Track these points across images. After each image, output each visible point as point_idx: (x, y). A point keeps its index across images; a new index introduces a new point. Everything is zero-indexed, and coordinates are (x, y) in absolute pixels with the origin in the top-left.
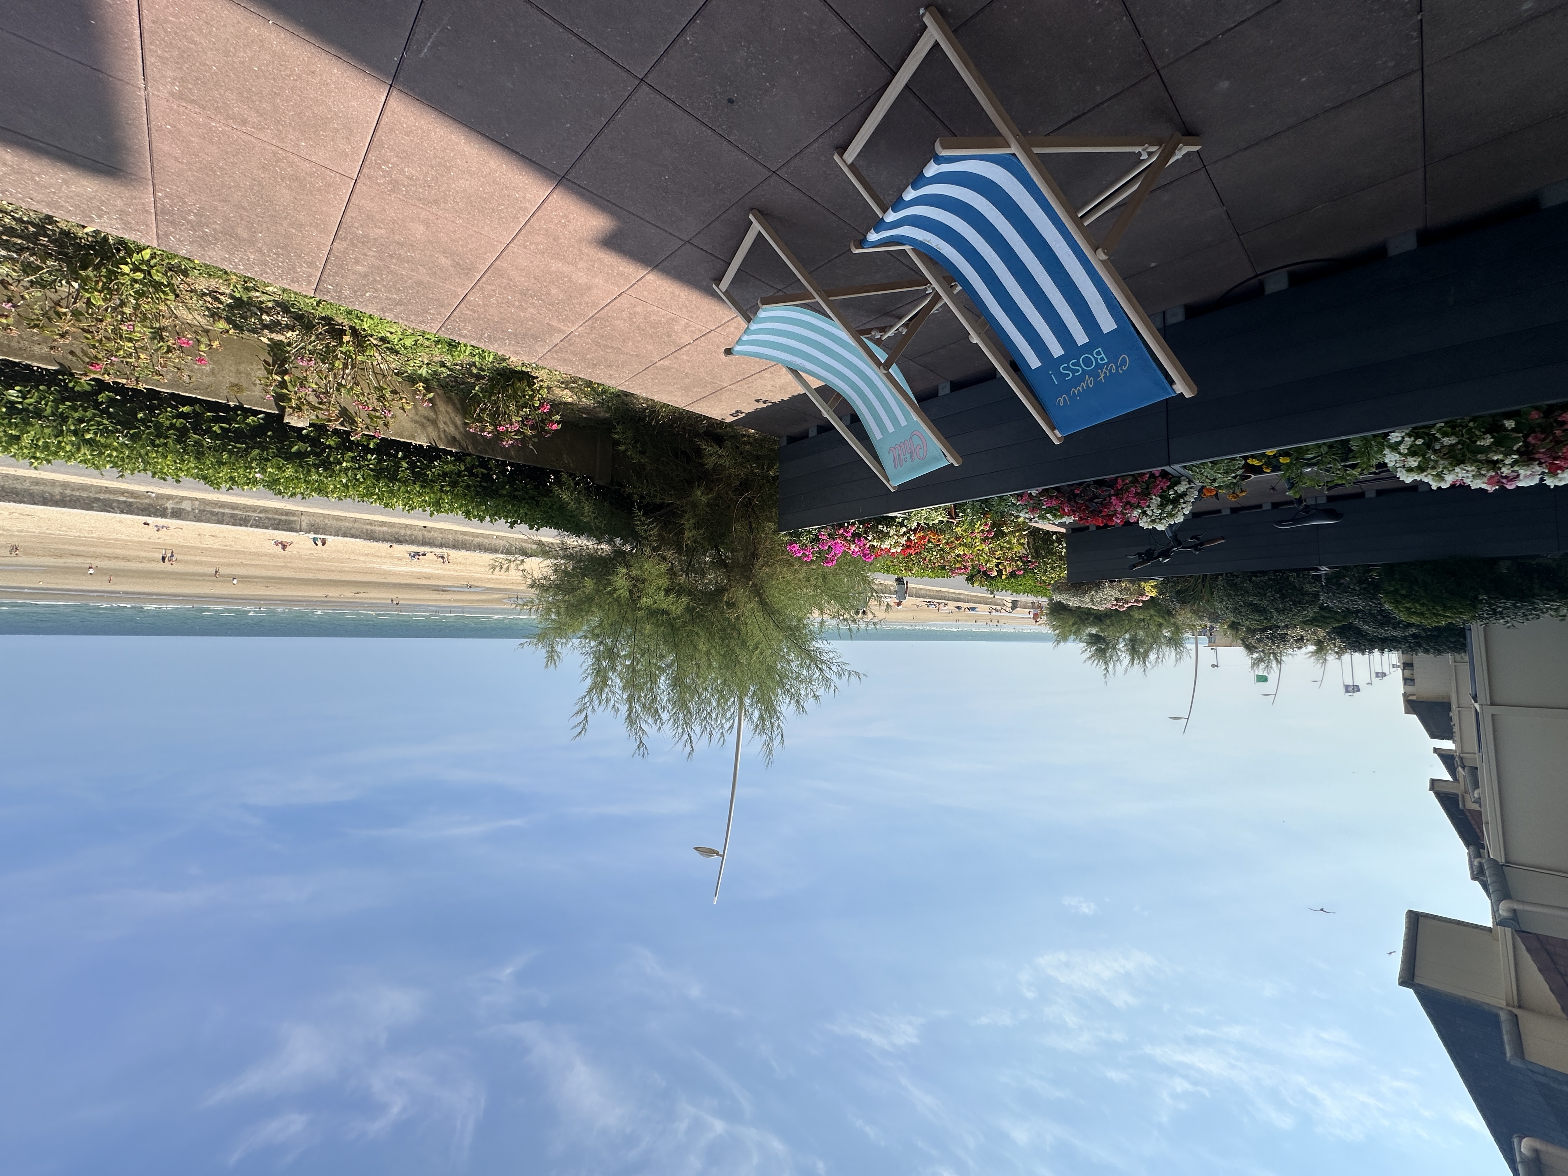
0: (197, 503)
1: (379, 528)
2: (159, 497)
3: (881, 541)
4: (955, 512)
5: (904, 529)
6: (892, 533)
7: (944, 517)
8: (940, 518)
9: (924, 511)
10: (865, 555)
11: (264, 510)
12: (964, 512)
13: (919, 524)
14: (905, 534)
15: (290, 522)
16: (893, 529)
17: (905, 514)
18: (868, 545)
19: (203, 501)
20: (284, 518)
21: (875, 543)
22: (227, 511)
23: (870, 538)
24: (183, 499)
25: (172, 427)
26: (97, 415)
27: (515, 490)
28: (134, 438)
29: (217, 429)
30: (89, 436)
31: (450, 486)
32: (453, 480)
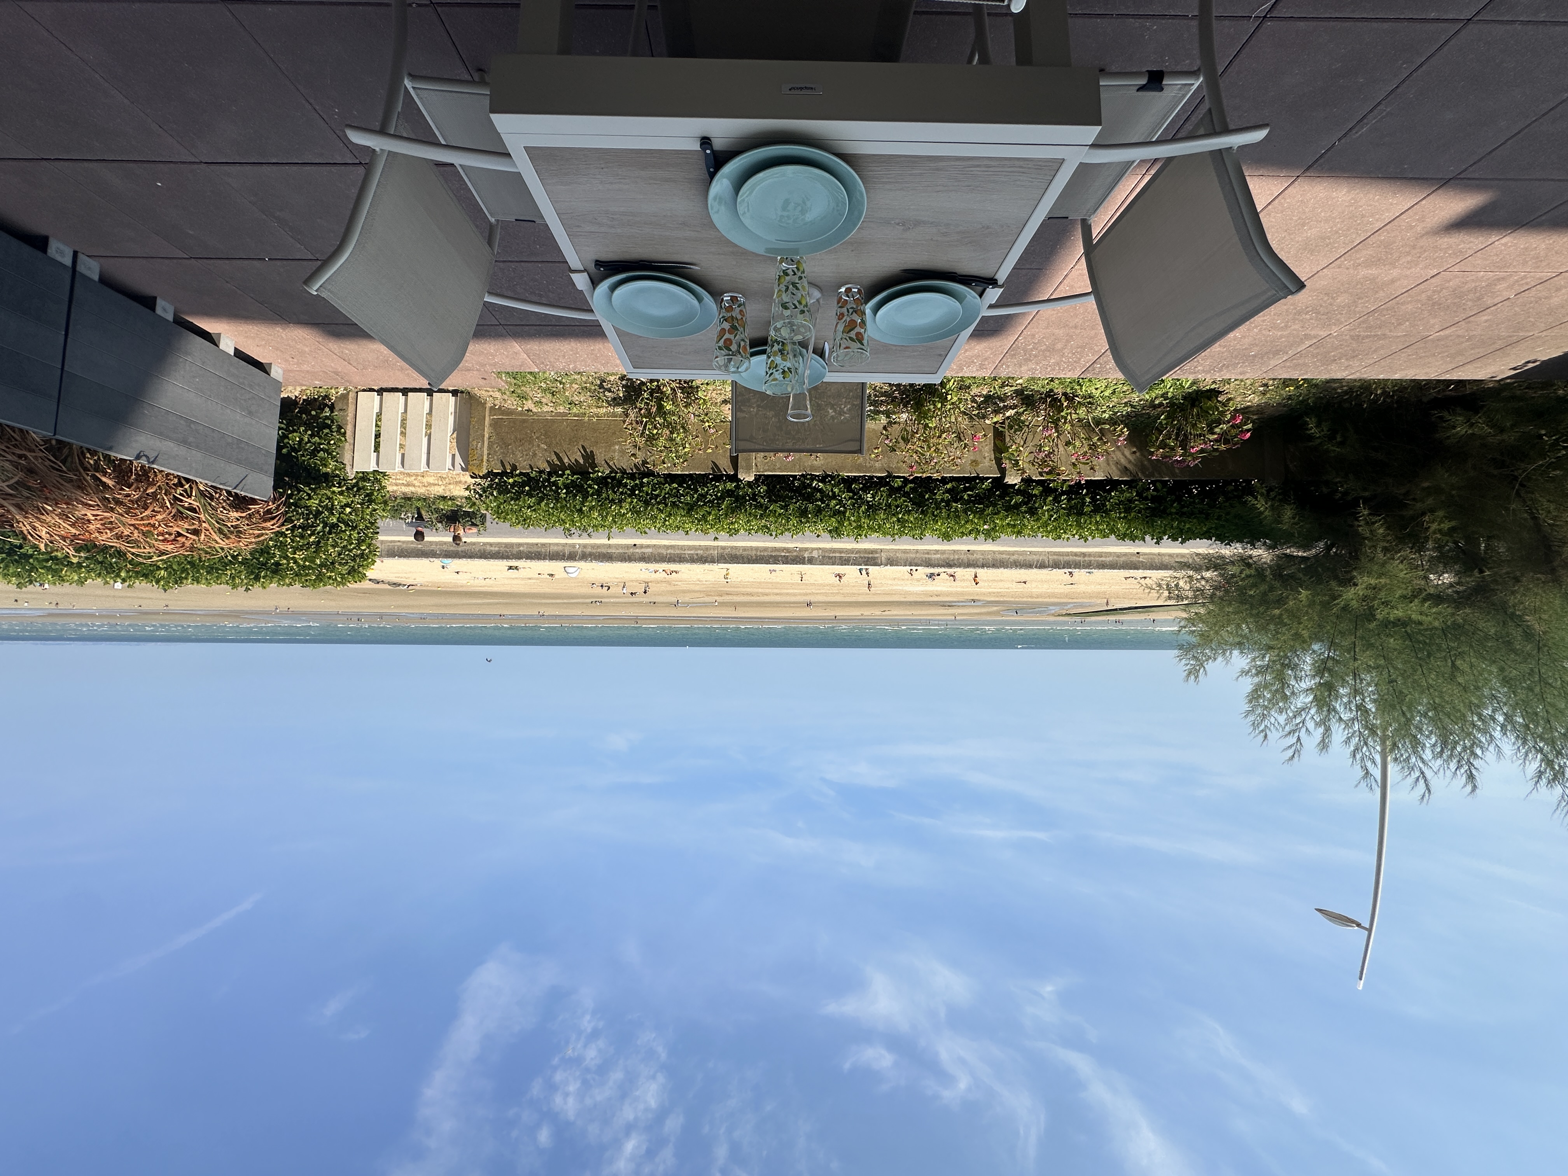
0: (820, 551)
2: (801, 550)
15: (874, 559)
19: (824, 550)
20: (870, 555)
22: (837, 555)
24: (813, 549)
25: (942, 500)
26: (905, 501)
27: (1183, 507)
28: (922, 512)
29: (966, 497)
30: (900, 516)
31: (1125, 512)
32: (1127, 507)
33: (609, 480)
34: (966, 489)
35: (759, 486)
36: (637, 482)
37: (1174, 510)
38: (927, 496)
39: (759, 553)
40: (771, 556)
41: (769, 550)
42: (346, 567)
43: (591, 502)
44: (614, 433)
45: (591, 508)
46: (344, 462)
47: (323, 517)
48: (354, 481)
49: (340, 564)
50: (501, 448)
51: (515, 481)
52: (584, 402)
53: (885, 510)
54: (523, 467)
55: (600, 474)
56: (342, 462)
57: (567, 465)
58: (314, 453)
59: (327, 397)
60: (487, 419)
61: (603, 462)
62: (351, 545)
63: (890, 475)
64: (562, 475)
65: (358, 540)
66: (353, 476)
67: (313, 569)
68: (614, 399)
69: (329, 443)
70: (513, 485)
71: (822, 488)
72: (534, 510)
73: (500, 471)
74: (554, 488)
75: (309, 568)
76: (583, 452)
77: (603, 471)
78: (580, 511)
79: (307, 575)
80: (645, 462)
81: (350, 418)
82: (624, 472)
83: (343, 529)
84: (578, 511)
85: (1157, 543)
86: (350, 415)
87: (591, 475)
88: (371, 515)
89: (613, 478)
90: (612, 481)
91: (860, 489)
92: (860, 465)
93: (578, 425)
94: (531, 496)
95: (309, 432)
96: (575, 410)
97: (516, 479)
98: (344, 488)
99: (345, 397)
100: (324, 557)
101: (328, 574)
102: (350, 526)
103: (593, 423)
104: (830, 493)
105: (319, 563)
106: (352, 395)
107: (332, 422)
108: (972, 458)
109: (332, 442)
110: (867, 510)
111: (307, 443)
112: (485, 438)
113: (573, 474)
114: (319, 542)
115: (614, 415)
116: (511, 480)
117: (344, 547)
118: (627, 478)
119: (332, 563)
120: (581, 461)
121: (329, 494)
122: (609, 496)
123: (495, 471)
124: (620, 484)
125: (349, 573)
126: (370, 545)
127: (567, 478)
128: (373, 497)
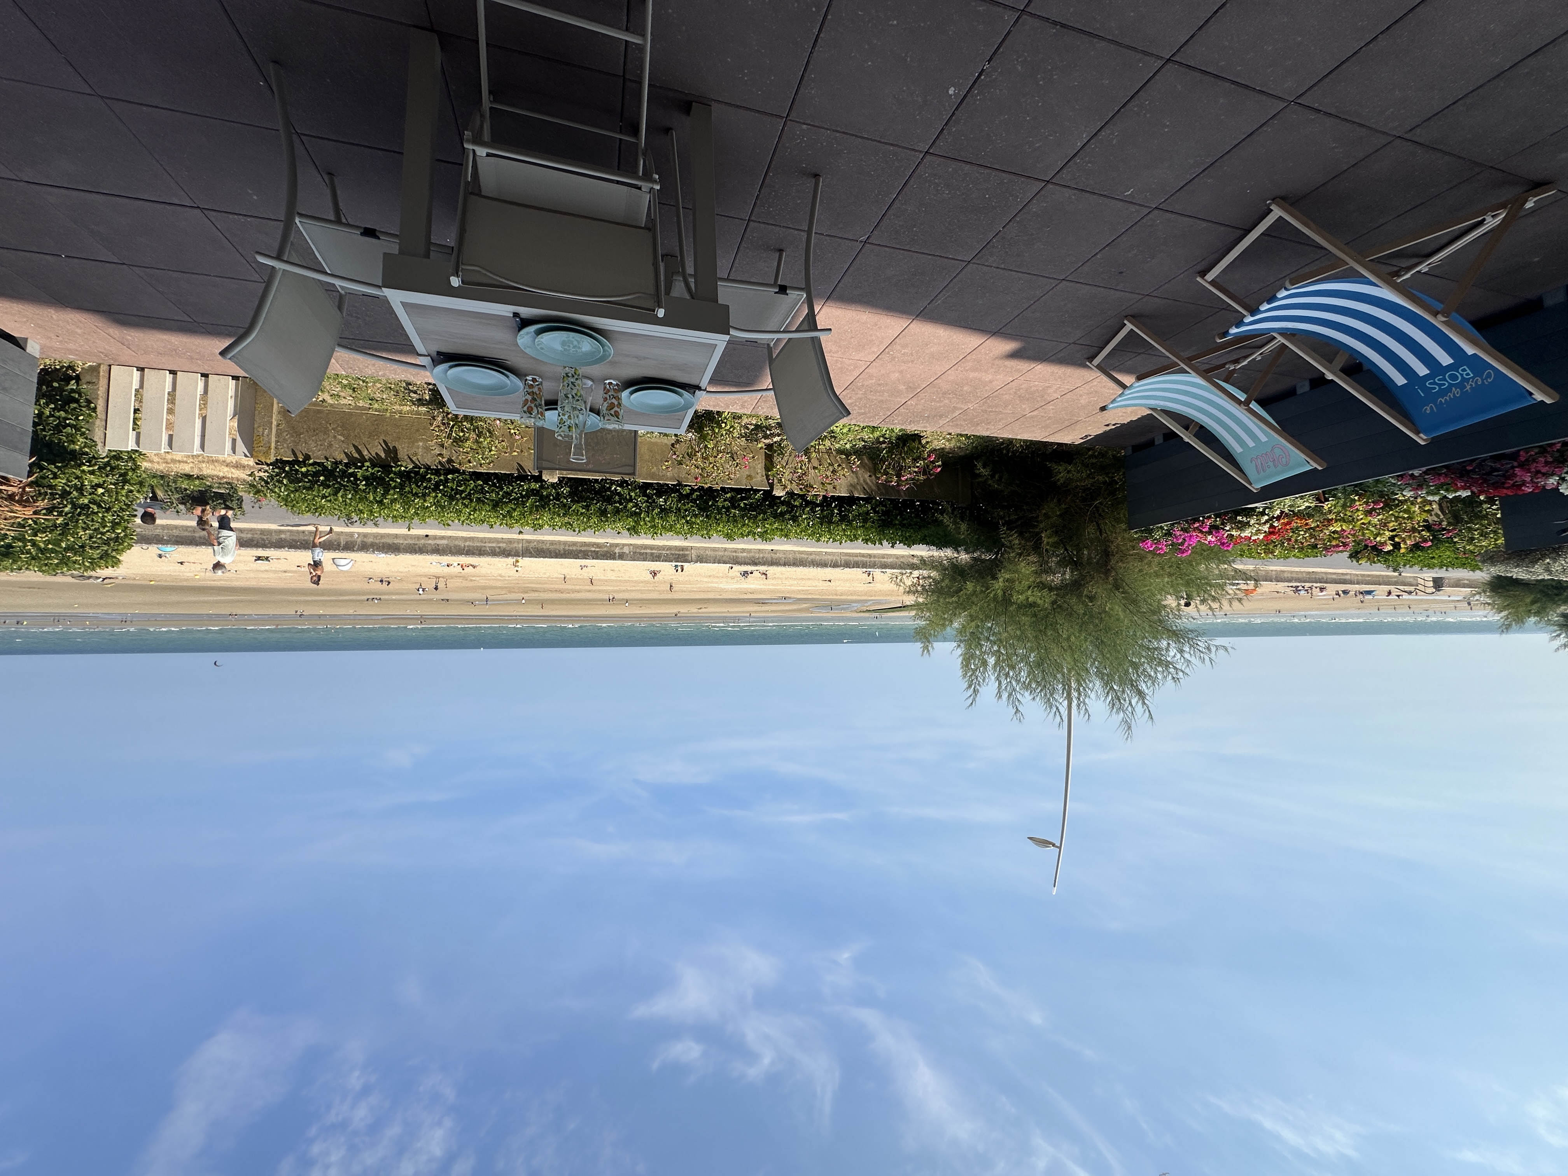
0: (631, 547)
1: (742, 554)
2: (612, 545)
3: (1241, 530)
4: (1325, 497)
5: (1266, 517)
6: (1252, 522)
7: (1312, 503)
8: (1307, 504)
9: (1288, 501)
10: (1223, 544)
11: (670, 548)
12: (1334, 496)
13: (1282, 512)
14: (1267, 521)
15: (685, 555)
16: (1253, 519)
17: (1266, 504)
18: (1226, 535)
19: (635, 546)
20: (681, 552)
21: (1234, 533)
22: (648, 551)
23: (1227, 528)
24: (624, 545)
25: (723, 507)
26: (692, 506)
27: (904, 519)
28: (707, 516)
29: (742, 505)
30: (688, 519)
31: (863, 522)
32: (865, 518)
33: (413, 475)
34: (742, 499)
35: (562, 487)
36: (442, 478)
37: (897, 522)
38: (710, 503)
39: (567, 548)
40: (581, 551)
41: (578, 544)
42: (98, 552)
43: (393, 495)
44: (418, 430)
45: (393, 501)
46: (95, 439)
47: (72, 498)
48: (106, 460)
49: (91, 548)
50: (292, 436)
51: (308, 471)
52: (387, 399)
53: (676, 513)
54: (318, 456)
55: (403, 468)
56: (91, 439)
57: (366, 457)
58: (58, 429)
59: (71, 367)
60: (275, 406)
61: (406, 457)
62: (104, 527)
63: (680, 484)
64: (360, 468)
65: (112, 522)
66: (104, 455)
67: (56, 552)
68: (419, 400)
69: (77, 419)
70: (305, 475)
71: (620, 492)
72: (330, 501)
73: (291, 459)
74: (352, 479)
75: (52, 551)
76: (384, 446)
77: (406, 465)
78: (380, 503)
79: (48, 558)
80: (450, 461)
81: (101, 392)
82: (428, 468)
83: (96, 511)
84: (377, 502)
85: (893, 547)
86: (101, 389)
87: (393, 469)
88: (127, 496)
89: (417, 473)
90: (416, 476)
91: (654, 494)
92: (654, 473)
93: (379, 420)
94: (329, 486)
95: (53, 406)
96: (376, 406)
97: (309, 468)
98: (96, 467)
99: (95, 370)
100: (72, 539)
101: (74, 559)
102: (103, 508)
103: (396, 419)
104: (628, 497)
105: (64, 546)
106: (103, 369)
107: (80, 395)
108: (748, 473)
109: (81, 418)
110: (660, 513)
111: (48, 417)
112: (273, 426)
113: (373, 466)
114: (67, 524)
115: (418, 413)
116: (304, 470)
117: (95, 530)
118: (432, 474)
119: (83, 547)
120: (383, 455)
121: (78, 473)
122: (412, 490)
123: (284, 459)
124: (423, 478)
125: (101, 558)
126: (126, 528)
127: (367, 470)
128: (128, 477)
